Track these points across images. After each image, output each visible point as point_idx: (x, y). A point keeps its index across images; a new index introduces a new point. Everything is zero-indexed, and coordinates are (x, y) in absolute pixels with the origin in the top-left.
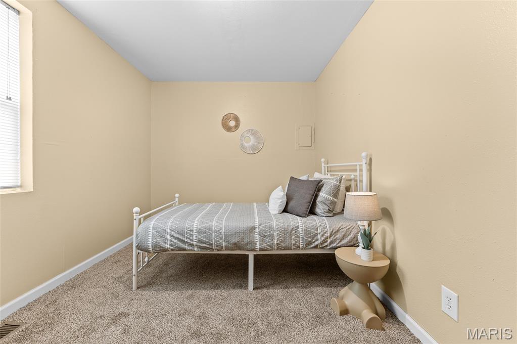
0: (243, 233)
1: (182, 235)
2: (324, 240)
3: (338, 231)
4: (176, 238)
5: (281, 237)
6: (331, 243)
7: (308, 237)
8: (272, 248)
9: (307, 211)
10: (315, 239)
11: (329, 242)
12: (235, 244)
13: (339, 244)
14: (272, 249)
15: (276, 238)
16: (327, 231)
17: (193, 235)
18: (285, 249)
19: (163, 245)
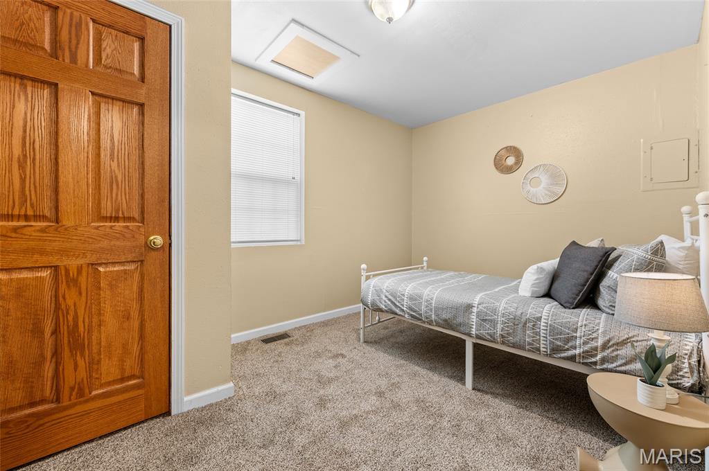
0: (457, 309)
1: (395, 297)
2: (587, 352)
3: (623, 343)
4: (389, 300)
5: (508, 327)
6: (604, 360)
7: (557, 339)
8: (494, 339)
9: (575, 299)
10: (570, 344)
11: (599, 357)
12: (446, 320)
13: (623, 368)
14: (494, 341)
15: (499, 326)
16: (597, 338)
17: (403, 299)
18: (514, 346)
19: (379, 304)
